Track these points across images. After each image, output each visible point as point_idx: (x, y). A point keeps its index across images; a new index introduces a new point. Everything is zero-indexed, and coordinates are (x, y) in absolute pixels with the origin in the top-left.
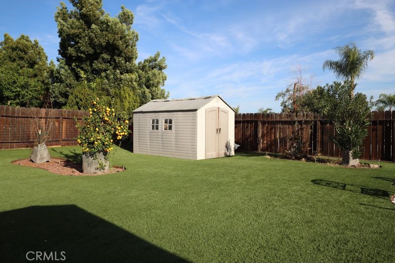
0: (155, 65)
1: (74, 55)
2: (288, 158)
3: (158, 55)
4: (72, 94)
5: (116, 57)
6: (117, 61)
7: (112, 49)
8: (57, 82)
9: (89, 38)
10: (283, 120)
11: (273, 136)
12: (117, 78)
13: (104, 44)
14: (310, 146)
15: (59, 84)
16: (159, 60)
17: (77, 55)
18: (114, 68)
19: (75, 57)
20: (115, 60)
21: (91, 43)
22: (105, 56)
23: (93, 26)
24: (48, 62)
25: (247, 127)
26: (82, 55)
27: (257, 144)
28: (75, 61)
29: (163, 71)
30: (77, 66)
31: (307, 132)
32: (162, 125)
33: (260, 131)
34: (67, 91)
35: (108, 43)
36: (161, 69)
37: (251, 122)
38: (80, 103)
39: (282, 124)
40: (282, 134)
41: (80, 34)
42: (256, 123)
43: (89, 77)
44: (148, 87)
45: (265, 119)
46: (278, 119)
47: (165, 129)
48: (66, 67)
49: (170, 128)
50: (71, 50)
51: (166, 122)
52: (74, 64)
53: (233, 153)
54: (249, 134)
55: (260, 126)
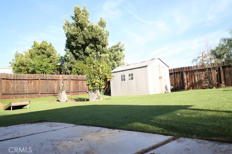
0: (118, 49)
1: (74, 46)
2: (204, 89)
3: (119, 43)
4: (74, 67)
5: (97, 45)
6: (98, 47)
7: (95, 41)
8: (66, 62)
9: (83, 35)
10: (198, 69)
11: (193, 79)
12: (99, 57)
13: (91, 38)
14: (217, 81)
15: (67, 63)
16: (120, 46)
17: (76, 45)
18: (97, 51)
19: (75, 47)
20: (96, 47)
21: (84, 39)
22: (91, 45)
23: (85, 29)
24: (57, 54)
25: (177, 76)
26: (80, 45)
27: (184, 86)
28: (75, 49)
29: (123, 51)
30: (76, 52)
31: (214, 74)
32: (127, 77)
33: (185, 77)
34: (72, 66)
35: (93, 37)
36: (121, 51)
37: (179, 73)
38: (79, 71)
39: (198, 72)
40: (199, 77)
41: (78, 34)
42: (182, 72)
43: (83, 57)
44: (115, 61)
45: (187, 70)
46: (195, 69)
47: (129, 80)
48: (71, 53)
49: (132, 78)
50: (73, 44)
51: (129, 75)
52: (74, 51)
53: (170, 91)
54: (178, 81)
55: (185, 74)
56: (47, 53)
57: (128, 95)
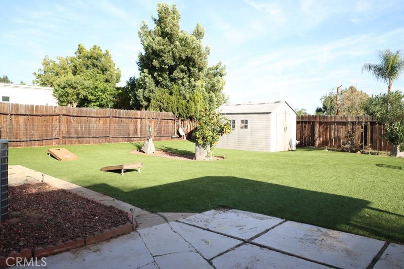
0: (217, 73)
1: (157, 66)
2: (344, 151)
3: (220, 64)
4: (154, 98)
5: (191, 68)
6: (192, 71)
7: (189, 61)
8: (141, 88)
9: (173, 52)
10: (338, 121)
11: (328, 134)
12: (192, 85)
13: (184, 58)
14: (361, 142)
15: (142, 90)
16: (220, 68)
17: (161, 66)
18: (189, 77)
19: (158, 67)
20: (189, 70)
21: (174, 58)
22: (182, 66)
23: (177, 43)
24: (116, 68)
25: (305, 127)
26: (167, 67)
27: (314, 141)
28: (156, 70)
29: (223, 77)
30: (159, 75)
31: (359, 131)
32: (238, 124)
33: (317, 130)
34: (150, 96)
35: (187, 57)
36: (221, 76)
37: (309, 122)
38: (162, 106)
39: (337, 125)
40: (336, 132)
41: (165, 49)
42: (313, 122)
43: (168, 83)
44: (214, 92)
45: (321, 120)
46: (333, 120)
47: (241, 128)
48: (150, 76)
49: (246, 127)
50: (155, 63)
51: (242, 122)
52: (156, 73)
53: (294, 148)
54: (307, 133)
55: (317, 126)
56: (102, 67)
57: (238, 149)
